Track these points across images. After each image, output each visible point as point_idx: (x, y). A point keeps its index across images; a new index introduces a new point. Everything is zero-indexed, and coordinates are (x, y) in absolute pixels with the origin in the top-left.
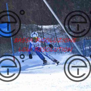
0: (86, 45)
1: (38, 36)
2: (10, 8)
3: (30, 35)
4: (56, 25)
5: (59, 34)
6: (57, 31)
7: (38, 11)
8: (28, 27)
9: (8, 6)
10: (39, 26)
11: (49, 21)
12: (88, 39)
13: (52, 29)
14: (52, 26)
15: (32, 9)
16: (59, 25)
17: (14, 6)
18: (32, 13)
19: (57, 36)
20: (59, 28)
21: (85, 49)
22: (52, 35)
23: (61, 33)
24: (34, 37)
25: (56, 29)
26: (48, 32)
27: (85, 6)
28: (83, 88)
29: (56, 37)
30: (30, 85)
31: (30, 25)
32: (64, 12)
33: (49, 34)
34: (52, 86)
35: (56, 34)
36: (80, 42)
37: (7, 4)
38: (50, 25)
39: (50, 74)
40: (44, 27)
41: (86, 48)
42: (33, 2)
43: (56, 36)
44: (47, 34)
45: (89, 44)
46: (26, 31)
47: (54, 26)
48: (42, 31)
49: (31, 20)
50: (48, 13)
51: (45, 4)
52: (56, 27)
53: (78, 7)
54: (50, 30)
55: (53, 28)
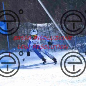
0: (78, 42)
1: (37, 34)
2: (6, 7)
3: (25, 33)
4: (49, 23)
5: (53, 32)
6: (51, 29)
7: (32, 10)
8: (23, 24)
9: (4, 5)
10: (33, 24)
11: (43, 19)
12: (79, 36)
13: (46, 27)
14: (46, 24)
15: (27, 8)
16: (53, 23)
17: (10, 5)
18: (27, 12)
19: (51, 33)
20: (52, 26)
21: (76, 46)
22: (46, 32)
23: (54, 31)
24: (33, 34)
25: (49, 27)
26: (42, 30)
27: (77, 6)
28: (75, 83)
29: (50, 35)
30: (24, 79)
31: (25, 23)
32: (57, 11)
33: (43, 32)
34: (46, 81)
35: (49, 31)
36: (73, 39)
37: (3, 3)
38: (43, 23)
39: (44, 70)
40: (38, 25)
41: (78, 45)
42: (28, 1)
43: (49, 33)
44: (41, 31)
45: (80, 41)
46: (21, 28)
47: (48, 24)
48: (36, 29)
49: (26, 19)
50: (42, 12)
51: (39, 3)
52: (49, 25)
53: (71, 6)
54: (44, 28)
55: (47, 25)
